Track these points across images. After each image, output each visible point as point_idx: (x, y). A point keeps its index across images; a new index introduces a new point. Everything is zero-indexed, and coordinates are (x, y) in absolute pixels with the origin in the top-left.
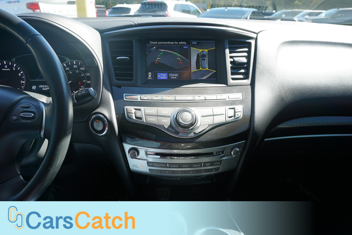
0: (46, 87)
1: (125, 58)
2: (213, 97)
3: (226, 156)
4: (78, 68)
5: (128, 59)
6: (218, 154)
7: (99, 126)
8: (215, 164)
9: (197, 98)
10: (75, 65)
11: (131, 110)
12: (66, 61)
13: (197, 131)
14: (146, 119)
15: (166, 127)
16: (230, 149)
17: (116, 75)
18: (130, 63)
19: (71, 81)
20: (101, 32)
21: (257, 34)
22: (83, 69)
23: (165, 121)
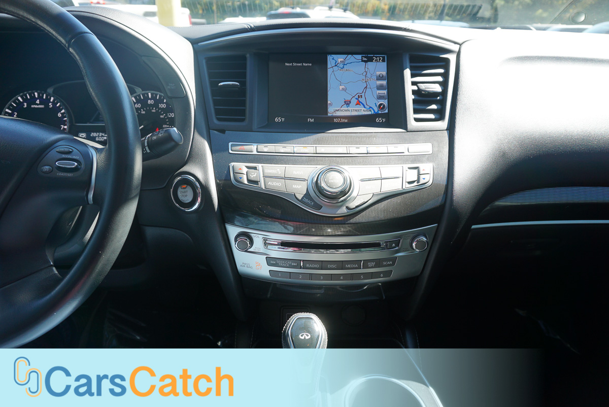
0: (102, 136)
1: (233, 84)
2: (382, 149)
3: (404, 251)
4: (156, 105)
5: (237, 85)
6: (388, 245)
7: (186, 195)
8: (385, 263)
9: (353, 149)
10: (151, 99)
11: (240, 169)
12: (135, 92)
13: (353, 205)
14: (266, 183)
15: (300, 197)
16: (410, 238)
17: (218, 112)
18: (241, 92)
19: (142, 126)
20: (194, 42)
21: (460, 45)
22: (163, 106)
23: (298, 187)
